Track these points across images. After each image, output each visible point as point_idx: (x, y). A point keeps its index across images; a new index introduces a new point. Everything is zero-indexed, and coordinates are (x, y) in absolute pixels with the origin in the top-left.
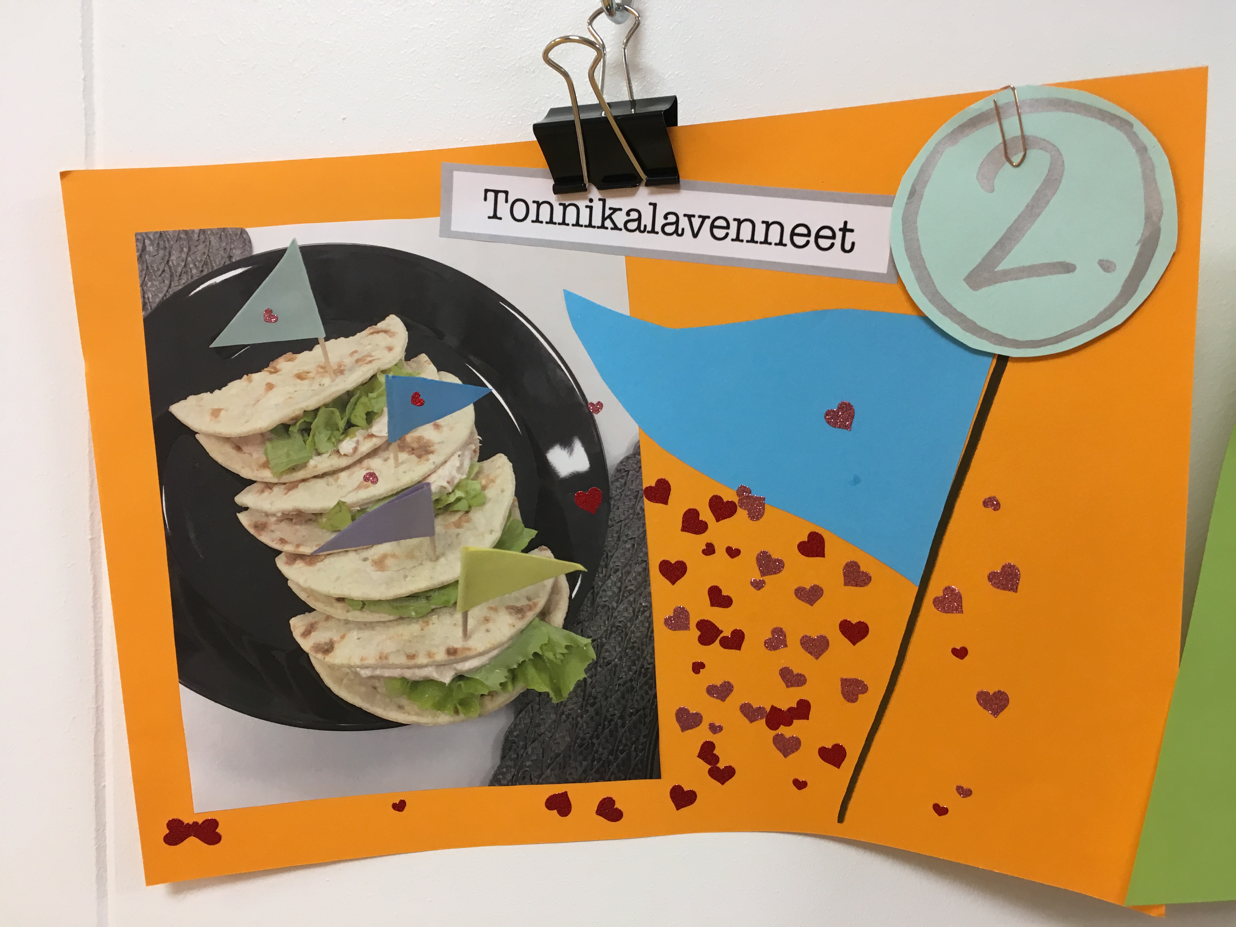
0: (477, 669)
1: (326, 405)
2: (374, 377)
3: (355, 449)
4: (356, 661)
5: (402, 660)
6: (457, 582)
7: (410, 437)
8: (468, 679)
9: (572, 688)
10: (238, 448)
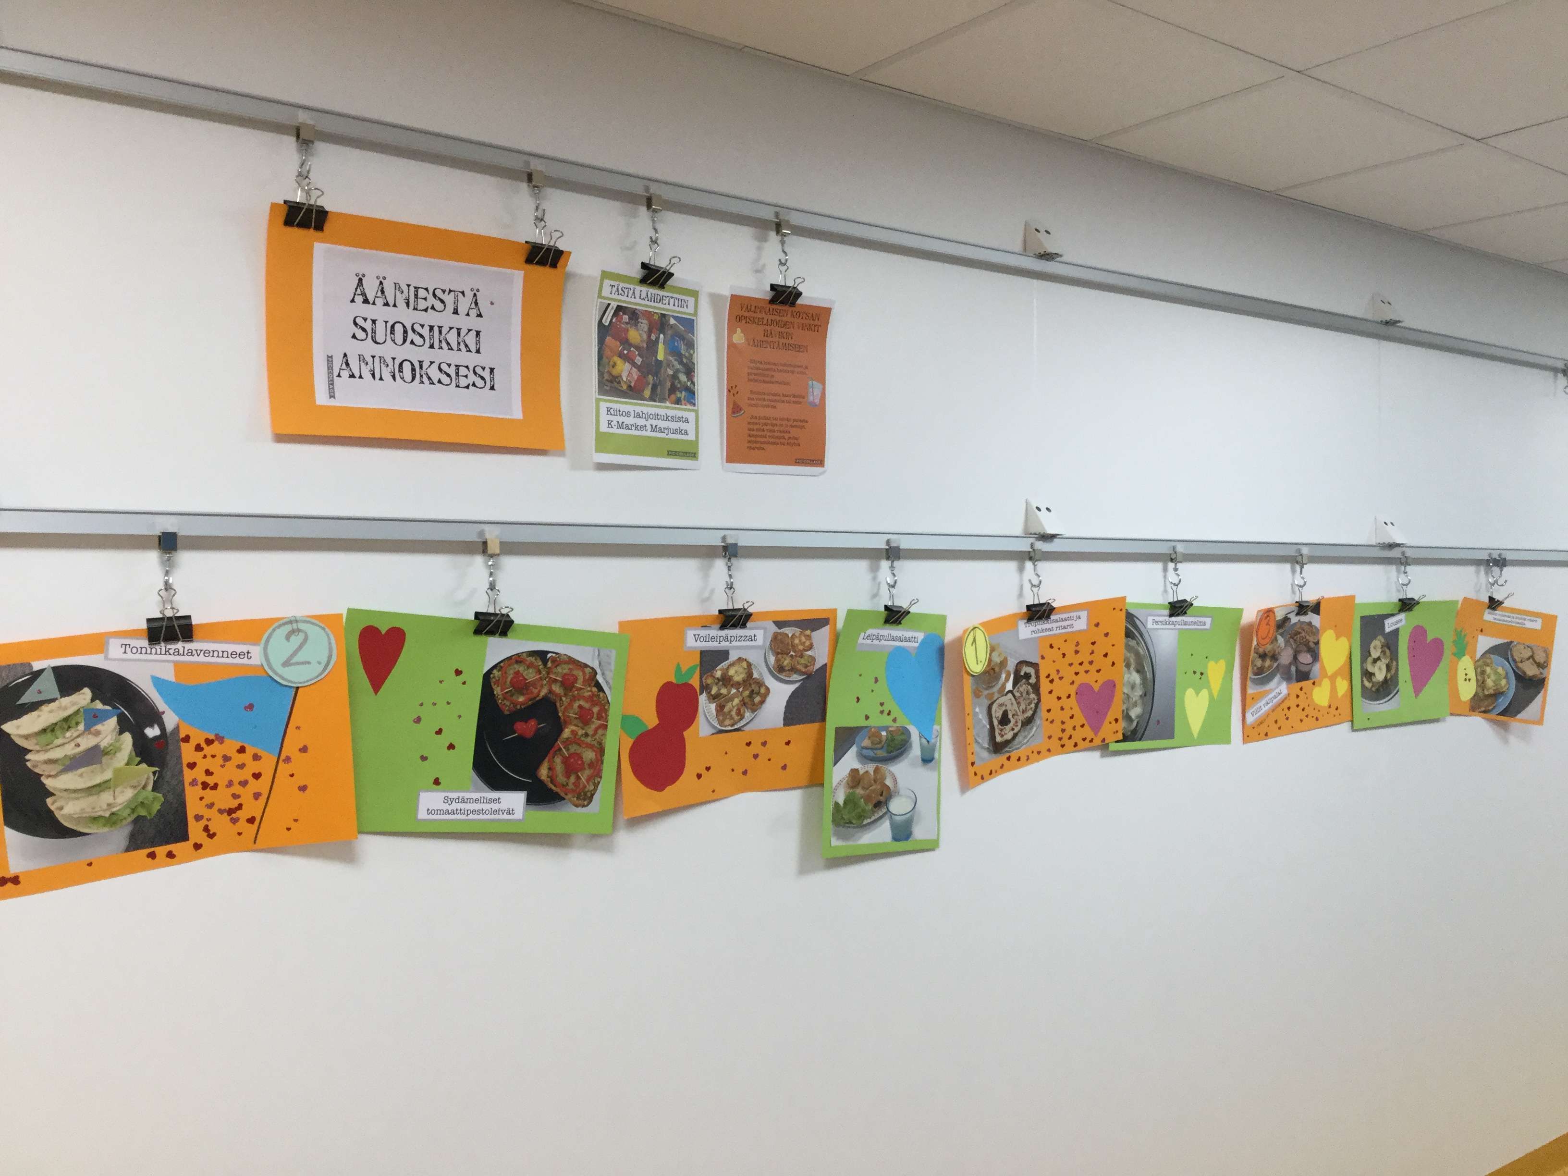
0: (119, 810)
1: (60, 721)
2: (79, 710)
3: (71, 736)
4: (72, 812)
5: (90, 810)
6: (111, 779)
7: (93, 729)
8: (116, 814)
9: (156, 812)
10: (27, 739)
